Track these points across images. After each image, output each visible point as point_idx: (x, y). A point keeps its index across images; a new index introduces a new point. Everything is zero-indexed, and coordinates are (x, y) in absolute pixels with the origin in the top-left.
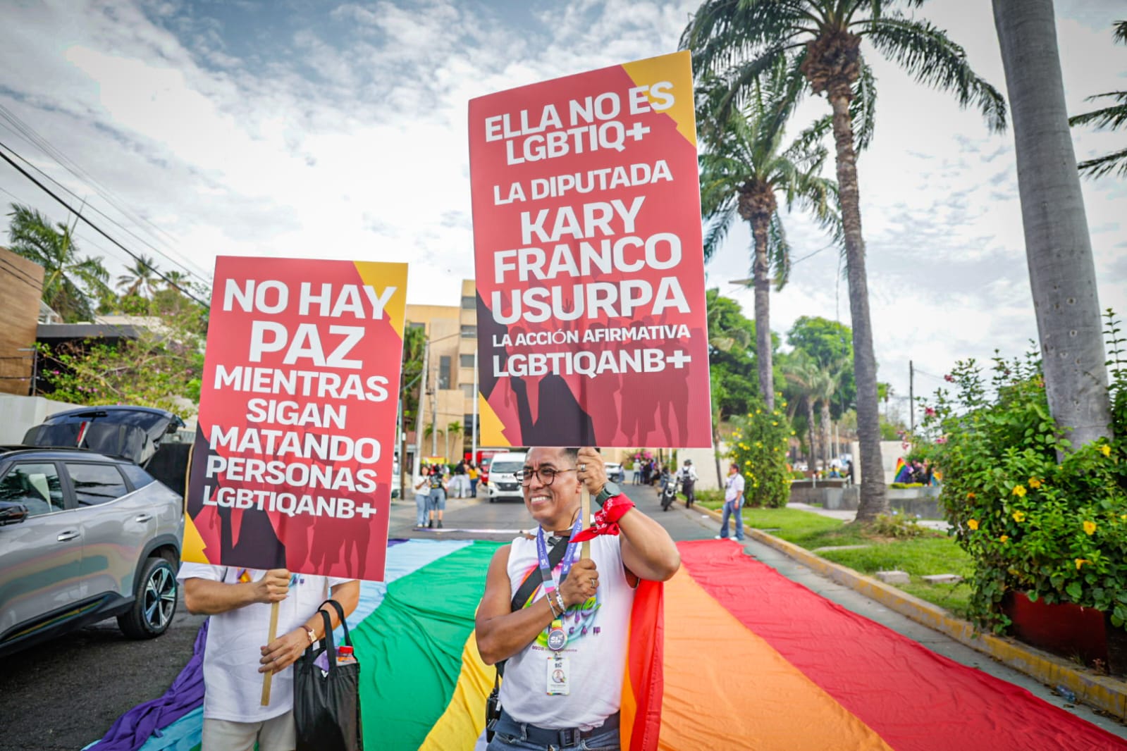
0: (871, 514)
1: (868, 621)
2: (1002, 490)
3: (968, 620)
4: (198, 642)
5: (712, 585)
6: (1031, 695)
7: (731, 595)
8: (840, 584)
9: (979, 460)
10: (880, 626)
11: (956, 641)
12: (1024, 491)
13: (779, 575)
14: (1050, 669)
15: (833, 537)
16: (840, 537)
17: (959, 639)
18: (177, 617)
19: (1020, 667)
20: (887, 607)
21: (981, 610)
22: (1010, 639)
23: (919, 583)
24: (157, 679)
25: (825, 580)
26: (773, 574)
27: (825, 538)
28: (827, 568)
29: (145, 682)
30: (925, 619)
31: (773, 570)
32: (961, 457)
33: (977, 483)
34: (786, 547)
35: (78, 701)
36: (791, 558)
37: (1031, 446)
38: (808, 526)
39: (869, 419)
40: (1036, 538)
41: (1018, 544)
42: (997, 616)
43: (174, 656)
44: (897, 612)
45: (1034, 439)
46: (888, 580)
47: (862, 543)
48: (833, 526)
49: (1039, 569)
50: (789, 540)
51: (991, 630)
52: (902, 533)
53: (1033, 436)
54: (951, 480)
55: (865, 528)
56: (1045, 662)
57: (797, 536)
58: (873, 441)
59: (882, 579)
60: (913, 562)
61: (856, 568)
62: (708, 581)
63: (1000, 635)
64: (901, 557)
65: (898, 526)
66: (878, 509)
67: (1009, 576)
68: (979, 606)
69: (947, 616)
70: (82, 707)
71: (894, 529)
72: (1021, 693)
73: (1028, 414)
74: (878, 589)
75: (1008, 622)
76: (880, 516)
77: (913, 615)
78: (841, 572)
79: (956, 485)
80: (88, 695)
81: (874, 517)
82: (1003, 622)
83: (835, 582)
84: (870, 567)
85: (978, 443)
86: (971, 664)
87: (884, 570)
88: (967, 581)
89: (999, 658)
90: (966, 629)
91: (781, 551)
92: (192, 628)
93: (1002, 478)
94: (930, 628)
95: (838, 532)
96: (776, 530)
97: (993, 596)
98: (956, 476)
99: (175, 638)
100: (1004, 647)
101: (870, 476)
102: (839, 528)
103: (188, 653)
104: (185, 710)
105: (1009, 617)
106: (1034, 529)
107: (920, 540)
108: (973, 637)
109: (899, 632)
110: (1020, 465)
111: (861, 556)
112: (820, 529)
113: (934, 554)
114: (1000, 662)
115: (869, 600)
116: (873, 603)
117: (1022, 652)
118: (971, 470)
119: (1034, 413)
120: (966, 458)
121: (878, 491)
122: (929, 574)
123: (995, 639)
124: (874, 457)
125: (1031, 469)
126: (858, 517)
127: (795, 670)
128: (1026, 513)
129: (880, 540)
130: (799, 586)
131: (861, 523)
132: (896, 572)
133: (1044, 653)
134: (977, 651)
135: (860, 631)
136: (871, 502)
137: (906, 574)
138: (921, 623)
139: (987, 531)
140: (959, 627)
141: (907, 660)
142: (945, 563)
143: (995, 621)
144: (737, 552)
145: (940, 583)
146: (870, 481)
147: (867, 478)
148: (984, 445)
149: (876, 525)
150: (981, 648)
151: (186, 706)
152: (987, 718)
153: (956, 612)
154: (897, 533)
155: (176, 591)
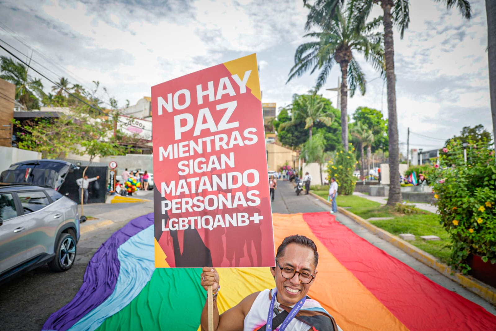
0: (394, 203)
1: (399, 262)
2: (474, 209)
3: (449, 265)
4: (86, 273)
5: (323, 238)
6: (485, 310)
7: (333, 244)
8: (382, 239)
9: (461, 192)
10: (405, 265)
11: (442, 274)
12: (484, 209)
13: (353, 232)
14: (493, 296)
15: (376, 213)
16: (380, 213)
17: (443, 273)
18: (78, 257)
19: (476, 292)
20: (406, 253)
21: (455, 261)
22: (470, 277)
23: (420, 240)
24: (65, 297)
25: (375, 236)
26: (349, 232)
27: (373, 213)
28: (375, 230)
29: (60, 299)
30: (425, 261)
31: (350, 230)
32: (451, 190)
33: (459, 203)
34: (355, 218)
35: (27, 312)
36: (358, 223)
37: (487, 186)
38: (365, 206)
39: (395, 159)
40: (490, 233)
41: (479, 235)
42: (464, 265)
43: (74, 282)
44: (411, 256)
45: (489, 183)
46: (405, 239)
47: (390, 216)
48: (375, 207)
49: (490, 248)
50: (356, 214)
51: (461, 271)
52: (408, 212)
53: (488, 181)
54: (444, 200)
55: (391, 209)
56: (490, 292)
57: (359, 212)
58: (395, 169)
59: (402, 238)
60: (415, 228)
61: (389, 231)
62: (321, 236)
63: (465, 275)
64: (409, 225)
65: (406, 209)
66: (397, 200)
67: (472, 248)
68: (455, 260)
69: (437, 262)
70: (28, 317)
71: (404, 210)
72: (480, 309)
73: (486, 170)
74: (402, 244)
75: (469, 269)
76: (398, 204)
77: (419, 258)
78: (382, 233)
79: (447, 203)
80: (31, 308)
81: (395, 204)
82: (466, 269)
83: (379, 237)
84: (396, 231)
85: (461, 184)
86: (451, 290)
87: (403, 233)
88: (449, 247)
89: (465, 286)
90: (448, 270)
91: (353, 219)
92: (84, 265)
93: (475, 203)
94: (428, 266)
95: (379, 211)
96: (350, 208)
97: (463, 256)
98: (446, 198)
99: (75, 271)
100: (467, 281)
101: (394, 185)
102: (379, 208)
103: (81, 281)
104: (78, 319)
105: (470, 266)
106: (489, 228)
107: (416, 215)
108: (452, 274)
109: (414, 269)
110: (483, 196)
111: (391, 224)
112: (370, 208)
113: (424, 224)
114: (465, 288)
115: (396, 249)
116: (399, 250)
117: (478, 285)
118: (456, 196)
119: (490, 169)
120: (454, 191)
121: (397, 192)
122: (423, 235)
123: (462, 276)
124: (396, 177)
125: (488, 198)
126: (389, 203)
127: (369, 292)
128: (485, 220)
129: (398, 214)
130: (363, 240)
131: (388, 206)
132: (409, 235)
133: (488, 286)
134: (453, 281)
135: (396, 267)
136: (394, 197)
137: (413, 236)
138: (424, 263)
139: (464, 228)
140: (443, 268)
141: (420, 286)
142: (430, 229)
143: (463, 268)
144: (332, 220)
145: (429, 240)
146: (394, 187)
147: (392, 186)
148: (464, 185)
149: (396, 208)
150: (455, 279)
151: (78, 317)
152: (466, 325)
153: (442, 259)
154: (406, 212)
155: (76, 248)
